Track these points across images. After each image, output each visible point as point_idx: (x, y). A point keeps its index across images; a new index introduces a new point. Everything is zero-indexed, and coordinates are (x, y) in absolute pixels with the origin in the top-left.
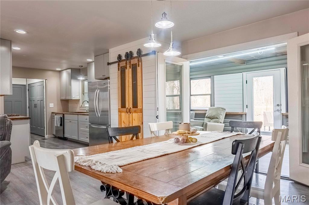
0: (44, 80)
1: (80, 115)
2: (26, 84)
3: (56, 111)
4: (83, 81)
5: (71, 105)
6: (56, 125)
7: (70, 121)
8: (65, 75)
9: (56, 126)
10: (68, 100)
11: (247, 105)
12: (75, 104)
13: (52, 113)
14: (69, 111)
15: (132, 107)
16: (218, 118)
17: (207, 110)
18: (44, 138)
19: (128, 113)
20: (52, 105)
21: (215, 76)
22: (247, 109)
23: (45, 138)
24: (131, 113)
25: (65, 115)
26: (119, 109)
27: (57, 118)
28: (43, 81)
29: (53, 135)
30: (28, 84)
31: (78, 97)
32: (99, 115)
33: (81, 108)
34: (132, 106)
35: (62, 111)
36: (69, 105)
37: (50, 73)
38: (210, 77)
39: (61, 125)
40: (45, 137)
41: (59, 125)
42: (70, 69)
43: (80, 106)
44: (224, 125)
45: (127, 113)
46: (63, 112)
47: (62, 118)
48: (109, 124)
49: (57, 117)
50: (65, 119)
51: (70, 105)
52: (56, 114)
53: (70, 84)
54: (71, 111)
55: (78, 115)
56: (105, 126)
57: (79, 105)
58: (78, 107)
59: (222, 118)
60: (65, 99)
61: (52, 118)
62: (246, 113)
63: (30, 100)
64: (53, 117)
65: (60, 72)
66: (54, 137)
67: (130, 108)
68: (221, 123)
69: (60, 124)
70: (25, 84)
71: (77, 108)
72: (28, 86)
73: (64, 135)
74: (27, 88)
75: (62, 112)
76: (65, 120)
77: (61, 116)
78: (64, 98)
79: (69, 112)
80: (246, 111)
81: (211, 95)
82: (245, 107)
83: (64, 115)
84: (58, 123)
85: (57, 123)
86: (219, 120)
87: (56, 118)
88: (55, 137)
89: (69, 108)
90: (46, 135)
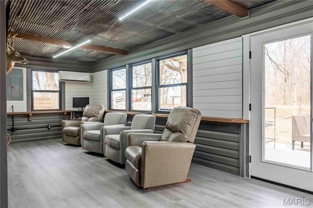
11: (250, 105)
16: (181, 132)
17: (169, 113)
21: (194, 49)
22: (249, 112)
38: (185, 52)
44: (194, 146)
59: (192, 130)
62: (248, 121)
68: (188, 142)
80: (249, 116)
81: (187, 84)
82: (246, 107)
86: (184, 137)
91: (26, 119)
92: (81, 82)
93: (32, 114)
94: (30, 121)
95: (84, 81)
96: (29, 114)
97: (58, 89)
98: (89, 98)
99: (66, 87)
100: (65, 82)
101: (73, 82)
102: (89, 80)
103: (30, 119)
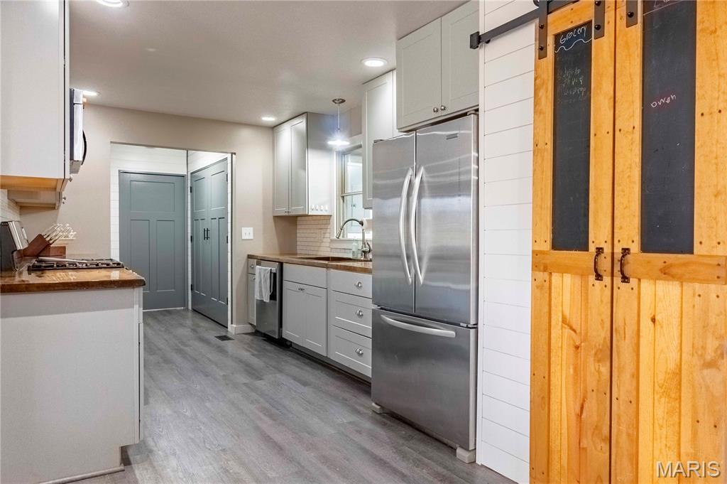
0: (229, 156)
1: (337, 268)
2: (186, 173)
3: (259, 252)
4: (343, 154)
5: (303, 235)
6: (257, 297)
7: (302, 286)
8: (289, 138)
9: (257, 300)
10: (297, 216)
12: (317, 231)
13: (250, 257)
14: (298, 252)
15: (635, 248)
18: (224, 334)
19: (607, 280)
20: (247, 233)
23: (229, 335)
24: (625, 279)
25: (285, 266)
26: (535, 253)
27: (262, 273)
28: (226, 159)
29: (251, 324)
30: (192, 173)
31: (327, 208)
32: (421, 278)
33: (335, 245)
34: (637, 238)
35: (278, 253)
36: (298, 235)
37: (245, 134)
39: (273, 297)
40: (229, 329)
41: (267, 299)
42: (305, 116)
43: (332, 238)
45: (599, 277)
46: (282, 254)
47: (275, 274)
48: (472, 322)
49: (260, 269)
50: (284, 278)
51: (302, 233)
52: (260, 260)
53: (303, 165)
54: (303, 252)
55: (327, 267)
56: (448, 329)
57: (327, 235)
58: (325, 240)
60: (287, 214)
61: (249, 272)
63: (194, 219)
64: (250, 268)
65: (274, 129)
66: (254, 331)
67: (626, 251)
69: (269, 294)
70: (183, 172)
71: (323, 244)
72: (191, 177)
73: (280, 332)
74: (189, 185)
75: (277, 257)
76: (284, 282)
77: (274, 270)
78: (282, 211)
79: (296, 254)
83: (281, 264)
84: (263, 290)
85: (261, 291)
87: (260, 273)
88: (257, 333)
89: (298, 243)
90: (232, 323)
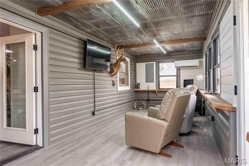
91: (155, 94)
92: (191, 67)
93: (157, 91)
94: (157, 95)
95: (194, 66)
96: (155, 91)
97: (175, 74)
98: (193, 79)
99: (181, 72)
100: (180, 69)
101: (185, 68)
102: (198, 65)
103: (157, 94)
